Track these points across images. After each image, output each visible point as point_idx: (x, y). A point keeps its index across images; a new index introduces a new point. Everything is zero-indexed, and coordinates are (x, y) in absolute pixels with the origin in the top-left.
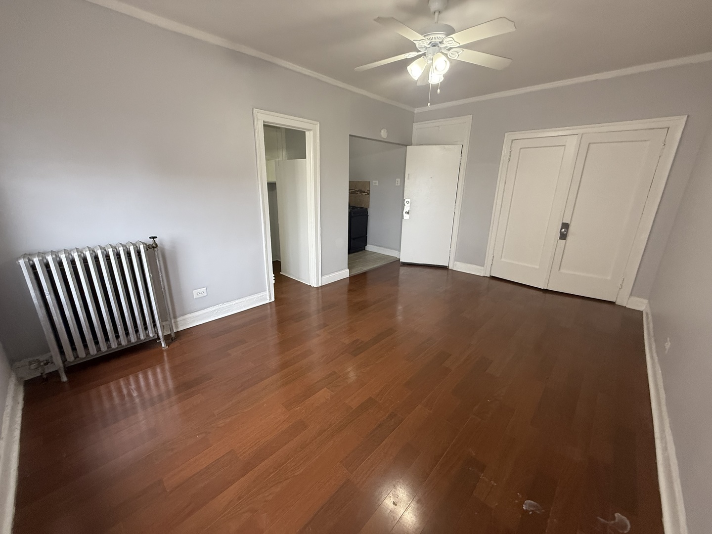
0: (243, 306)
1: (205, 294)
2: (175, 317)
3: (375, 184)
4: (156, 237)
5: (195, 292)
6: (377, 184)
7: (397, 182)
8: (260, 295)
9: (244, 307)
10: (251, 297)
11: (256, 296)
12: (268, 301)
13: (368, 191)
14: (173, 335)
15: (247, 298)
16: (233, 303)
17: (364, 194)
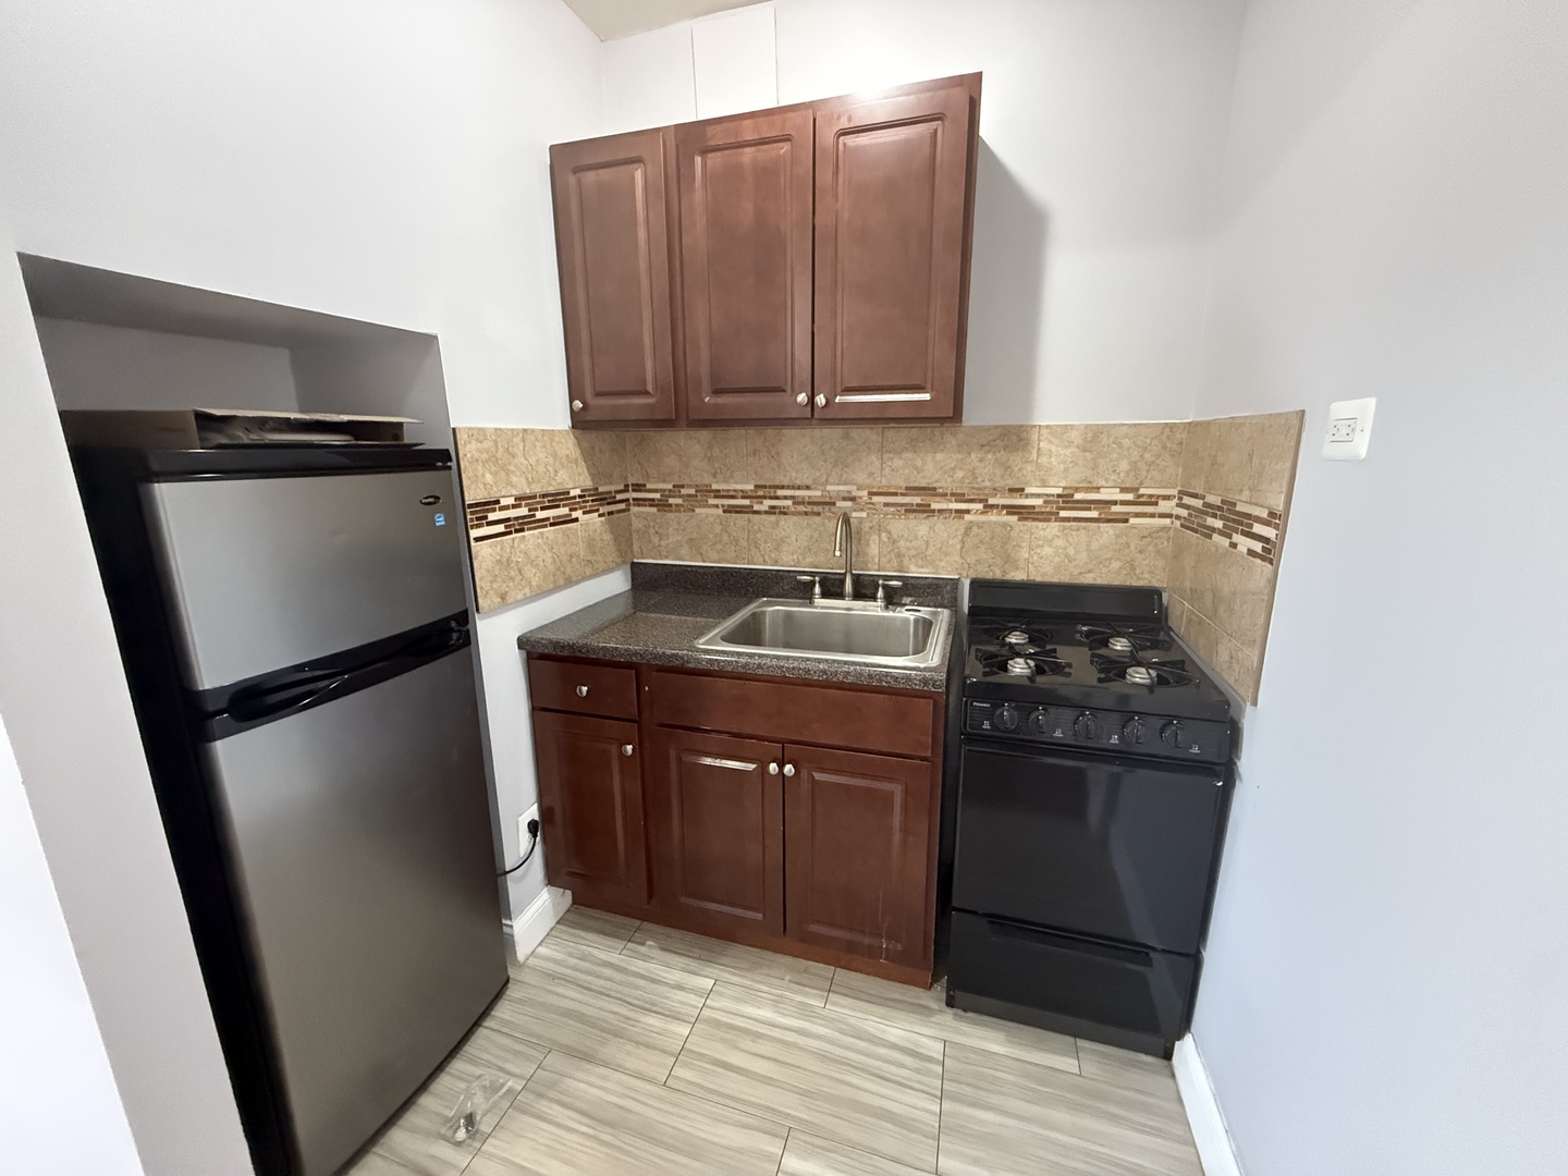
17: (1245, 544)
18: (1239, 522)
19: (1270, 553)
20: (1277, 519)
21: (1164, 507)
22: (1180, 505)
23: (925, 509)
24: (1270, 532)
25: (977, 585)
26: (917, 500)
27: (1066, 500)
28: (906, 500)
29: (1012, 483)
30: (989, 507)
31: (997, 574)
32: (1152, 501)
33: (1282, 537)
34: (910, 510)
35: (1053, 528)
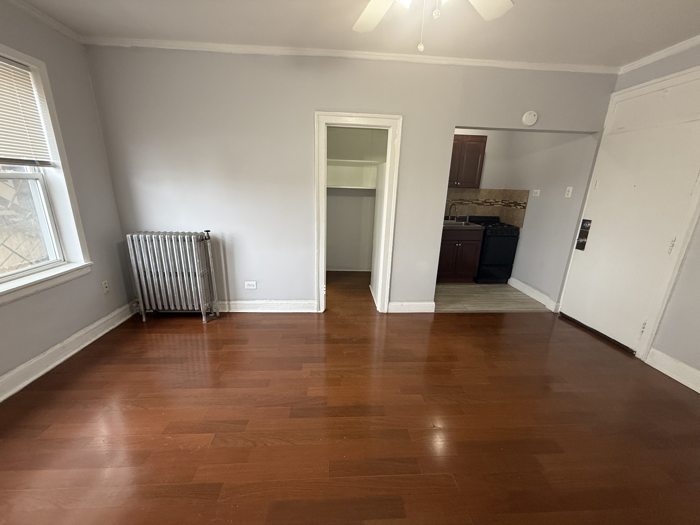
0: (289, 307)
1: (255, 287)
2: (229, 300)
3: (535, 193)
4: (209, 231)
5: (246, 283)
6: (538, 195)
7: (567, 193)
8: (307, 303)
9: (290, 309)
10: (298, 302)
11: (303, 302)
12: (315, 311)
13: (525, 203)
14: (218, 314)
15: (294, 302)
16: (280, 303)
17: (519, 207)
18: (516, 204)
19: (524, 208)
20: (526, 203)
21: (499, 203)
22: (502, 202)
23: (462, 203)
24: (525, 205)
25: (470, 217)
26: (461, 201)
27: (485, 202)
28: (459, 201)
29: (477, 199)
30: (473, 203)
31: (473, 215)
32: (498, 202)
33: (526, 206)
34: (459, 203)
35: (483, 206)
